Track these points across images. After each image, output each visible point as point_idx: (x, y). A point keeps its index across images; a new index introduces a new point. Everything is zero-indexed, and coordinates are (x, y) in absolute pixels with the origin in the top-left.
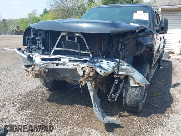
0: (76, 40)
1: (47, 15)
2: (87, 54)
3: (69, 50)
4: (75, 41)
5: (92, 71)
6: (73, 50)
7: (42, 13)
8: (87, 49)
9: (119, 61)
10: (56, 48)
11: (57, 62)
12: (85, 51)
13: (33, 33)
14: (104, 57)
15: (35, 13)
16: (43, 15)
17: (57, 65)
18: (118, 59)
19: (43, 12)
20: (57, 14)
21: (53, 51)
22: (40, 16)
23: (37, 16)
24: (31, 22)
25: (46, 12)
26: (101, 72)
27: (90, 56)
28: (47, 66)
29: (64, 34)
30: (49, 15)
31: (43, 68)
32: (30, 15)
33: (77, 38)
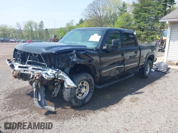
0: (37, 56)
1: (82, 24)
2: (44, 65)
5: (38, 76)
7: (78, 23)
8: (44, 62)
9: (59, 70)
11: (25, 69)
14: (53, 67)
15: (72, 23)
16: (79, 24)
17: (24, 71)
18: (58, 69)
19: (80, 22)
20: (91, 24)
21: (27, 62)
22: (77, 25)
23: (74, 25)
24: (69, 31)
25: (81, 22)
26: (46, 77)
28: (20, 71)
30: (84, 24)
31: (18, 72)
32: (68, 24)
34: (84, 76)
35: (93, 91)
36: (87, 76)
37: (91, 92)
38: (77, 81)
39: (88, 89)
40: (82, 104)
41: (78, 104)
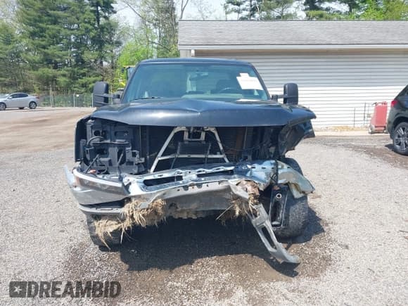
0: (203, 137)
2: (218, 158)
3: (186, 156)
4: (201, 139)
6: (193, 156)
8: (219, 150)
9: (276, 162)
10: (163, 155)
12: (216, 154)
13: (93, 131)
21: (156, 162)
27: (225, 162)
28: (164, 194)
29: (183, 128)
33: (206, 134)
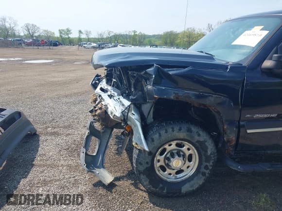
5: (100, 108)
9: (130, 105)
26: (112, 113)
34: (180, 130)
35: (207, 171)
36: (189, 131)
37: (204, 174)
38: (156, 136)
39: (195, 163)
40: (168, 193)
41: (157, 189)
